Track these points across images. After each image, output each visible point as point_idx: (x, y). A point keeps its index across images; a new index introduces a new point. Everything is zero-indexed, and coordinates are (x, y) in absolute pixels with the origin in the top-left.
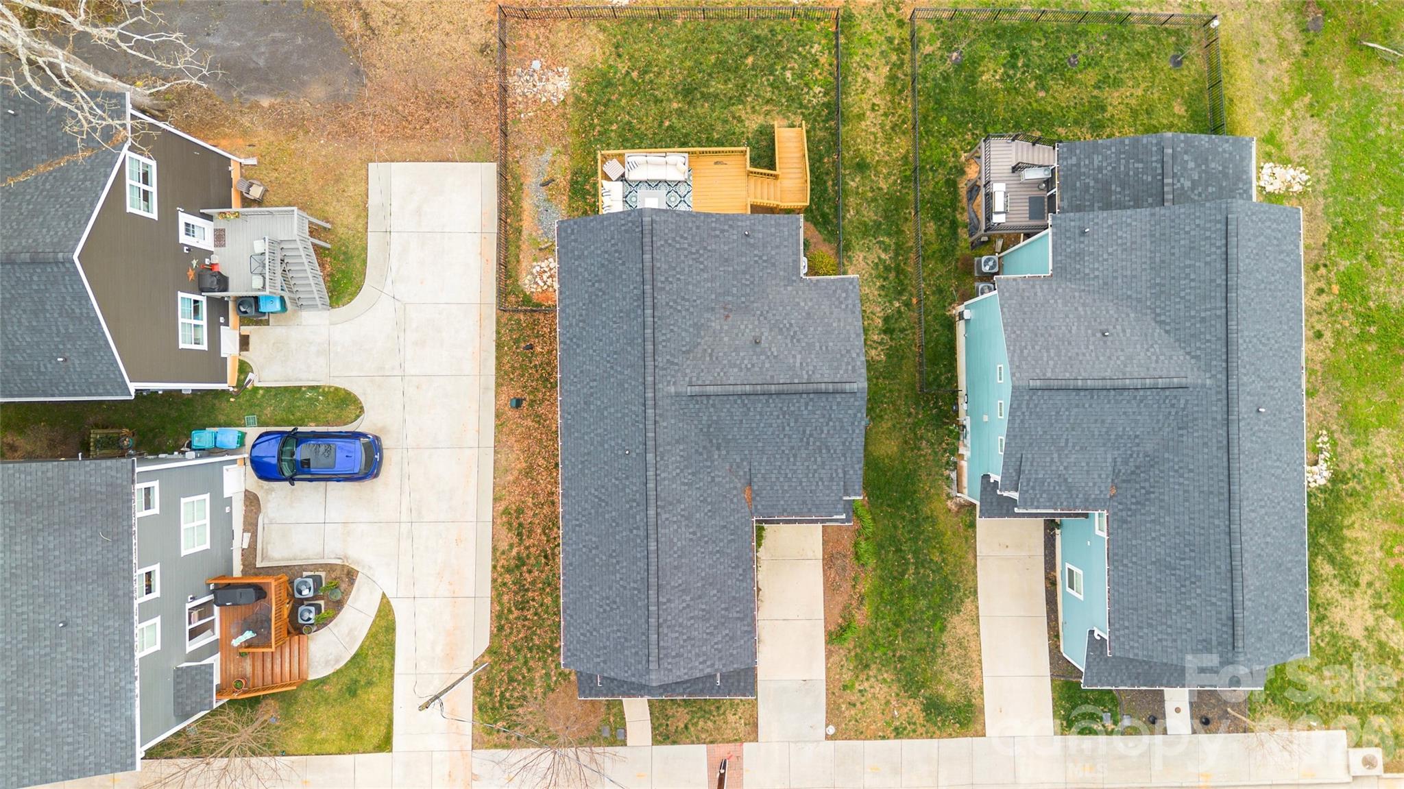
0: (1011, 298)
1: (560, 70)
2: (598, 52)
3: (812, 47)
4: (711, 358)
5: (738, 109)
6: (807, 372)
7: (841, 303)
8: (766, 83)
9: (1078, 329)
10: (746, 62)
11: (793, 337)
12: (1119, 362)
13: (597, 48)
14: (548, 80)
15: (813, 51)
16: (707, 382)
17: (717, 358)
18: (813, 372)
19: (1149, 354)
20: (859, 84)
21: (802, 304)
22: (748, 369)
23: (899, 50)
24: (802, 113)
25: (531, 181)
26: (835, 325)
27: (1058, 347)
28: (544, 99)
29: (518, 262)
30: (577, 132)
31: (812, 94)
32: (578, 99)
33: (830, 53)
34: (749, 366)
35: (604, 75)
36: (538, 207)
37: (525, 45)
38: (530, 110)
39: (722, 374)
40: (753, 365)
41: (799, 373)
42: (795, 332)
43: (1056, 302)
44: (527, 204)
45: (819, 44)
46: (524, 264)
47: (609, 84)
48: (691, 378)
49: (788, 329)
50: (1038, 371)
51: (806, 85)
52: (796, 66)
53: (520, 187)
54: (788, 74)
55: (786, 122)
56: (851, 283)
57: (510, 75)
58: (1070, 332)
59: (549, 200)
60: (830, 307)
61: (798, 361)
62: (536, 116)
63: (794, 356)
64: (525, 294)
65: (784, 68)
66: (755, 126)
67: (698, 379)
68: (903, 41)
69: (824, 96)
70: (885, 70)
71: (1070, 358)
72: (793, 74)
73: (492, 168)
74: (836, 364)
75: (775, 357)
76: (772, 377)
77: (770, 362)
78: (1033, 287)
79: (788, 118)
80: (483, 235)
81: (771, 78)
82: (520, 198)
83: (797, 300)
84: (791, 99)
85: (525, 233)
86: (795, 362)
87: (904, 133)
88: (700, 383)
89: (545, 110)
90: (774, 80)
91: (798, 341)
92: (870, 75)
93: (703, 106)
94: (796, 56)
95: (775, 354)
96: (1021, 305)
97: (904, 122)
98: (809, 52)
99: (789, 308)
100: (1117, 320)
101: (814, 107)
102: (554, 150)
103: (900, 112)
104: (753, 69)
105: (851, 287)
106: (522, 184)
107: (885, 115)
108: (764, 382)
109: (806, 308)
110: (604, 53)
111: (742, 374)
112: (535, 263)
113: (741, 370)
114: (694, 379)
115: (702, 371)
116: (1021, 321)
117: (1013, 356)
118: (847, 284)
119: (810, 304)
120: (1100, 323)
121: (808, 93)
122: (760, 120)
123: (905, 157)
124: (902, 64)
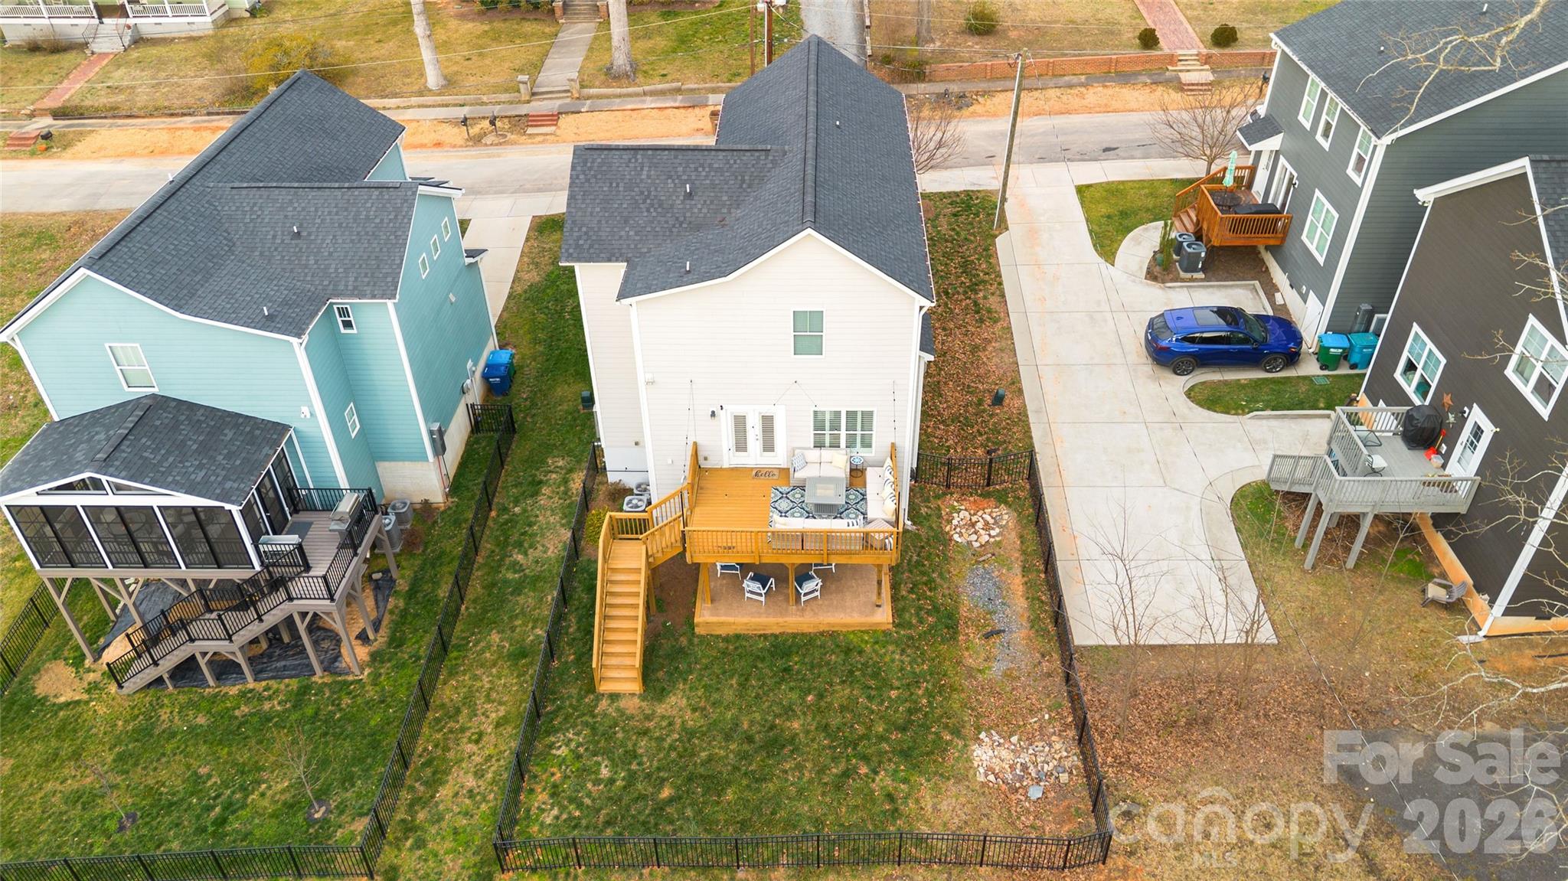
0: (386, 275)
1: (991, 778)
2: (928, 803)
3: (557, 818)
4: (743, 177)
5: (692, 720)
6: (637, 160)
7: (586, 233)
8: (645, 759)
9: (323, 240)
10: (672, 792)
11: (648, 197)
12: (296, 205)
13: (929, 808)
14: (1012, 767)
15: (555, 812)
16: (748, 154)
17: (736, 177)
18: (630, 160)
19: (259, 213)
20: (493, 769)
21: (632, 233)
22: (702, 165)
23: (409, 828)
24: (594, 717)
25: (1019, 634)
26: (598, 209)
27: (355, 220)
28: (1014, 739)
29: (1021, 537)
30: (953, 689)
31: (573, 745)
32: (956, 732)
33: (528, 810)
34: (700, 169)
35: (915, 767)
36: (1003, 604)
37: (1061, 823)
38: (1036, 726)
39: (732, 162)
40: (696, 169)
41: (646, 160)
42: (644, 202)
43: (336, 269)
44: (1020, 603)
45: (542, 825)
46: (1013, 536)
47: (906, 754)
48: (766, 158)
49: (652, 205)
50: (387, 197)
51: (579, 757)
52: (589, 785)
53: (1034, 622)
54: (605, 772)
55: (622, 703)
56: (570, 255)
57: (1077, 768)
58: (334, 236)
59: (990, 613)
60: (599, 228)
61: (645, 173)
62: (1024, 718)
63: (649, 177)
64: (1006, 503)
65: (611, 781)
66: (673, 700)
67: (758, 157)
68: (397, 844)
69: (554, 743)
70: (444, 792)
71: (346, 209)
72: (597, 772)
73: (1082, 636)
74: (604, 168)
75: (670, 177)
76: (676, 157)
77: (676, 172)
78: (355, 288)
79: (618, 710)
80: (1076, 557)
81: (634, 767)
82: (1031, 607)
83: (638, 238)
84: (609, 737)
85: (1017, 569)
86: (649, 171)
87: (443, 705)
88: (757, 154)
89: (1008, 725)
90: (630, 763)
91: (642, 193)
92: (470, 782)
93: (752, 723)
94: (587, 801)
95: (670, 181)
96: (378, 267)
97: (438, 720)
98: (563, 808)
99: (649, 229)
100: (276, 249)
101: (574, 726)
102: (988, 675)
103: (439, 736)
104: (663, 780)
105: (571, 251)
106: (1032, 627)
107: (463, 730)
108: (685, 153)
109: (627, 229)
110: (917, 801)
111: (709, 161)
112: (998, 539)
113: (710, 165)
114: (763, 158)
115: (753, 165)
116: (385, 250)
117: (407, 212)
118: (575, 255)
119: (623, 233)
120: (297, 245)
121: (580, 745)
122: (661, 709)
123: (452, 674)
124: (411, 805)
